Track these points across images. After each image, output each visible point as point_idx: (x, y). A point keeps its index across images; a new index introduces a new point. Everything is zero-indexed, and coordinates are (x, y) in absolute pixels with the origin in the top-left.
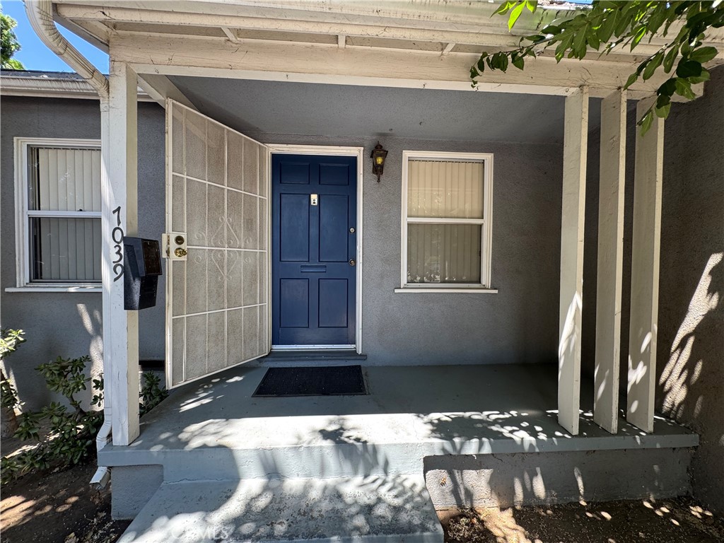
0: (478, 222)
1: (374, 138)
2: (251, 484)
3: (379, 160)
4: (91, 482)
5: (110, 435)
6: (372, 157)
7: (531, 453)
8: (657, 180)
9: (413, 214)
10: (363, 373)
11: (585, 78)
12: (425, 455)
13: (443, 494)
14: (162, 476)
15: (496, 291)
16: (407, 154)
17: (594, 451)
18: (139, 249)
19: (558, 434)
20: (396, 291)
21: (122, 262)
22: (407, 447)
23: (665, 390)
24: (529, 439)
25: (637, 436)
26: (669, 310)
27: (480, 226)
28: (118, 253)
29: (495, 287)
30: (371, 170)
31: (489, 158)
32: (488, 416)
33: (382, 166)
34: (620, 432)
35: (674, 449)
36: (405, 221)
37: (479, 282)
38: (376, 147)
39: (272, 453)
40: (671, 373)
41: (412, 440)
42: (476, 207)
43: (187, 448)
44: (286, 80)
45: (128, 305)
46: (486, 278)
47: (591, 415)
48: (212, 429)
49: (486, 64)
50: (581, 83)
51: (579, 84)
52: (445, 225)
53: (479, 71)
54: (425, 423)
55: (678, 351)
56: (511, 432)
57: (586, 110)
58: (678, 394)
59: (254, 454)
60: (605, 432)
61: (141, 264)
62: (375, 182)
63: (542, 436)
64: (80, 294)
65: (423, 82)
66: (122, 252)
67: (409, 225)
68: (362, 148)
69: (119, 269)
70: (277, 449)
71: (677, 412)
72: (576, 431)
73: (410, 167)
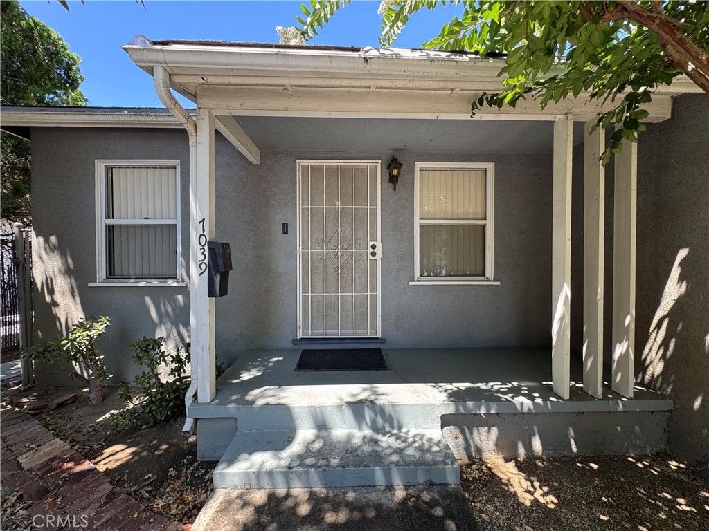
0: (482, 222)
1: (390, 152)
2: (305, 433)
3: (395, 172)
4: (183, 430)
5: (195, 396)
6: (388, 168)
7: (530, 413)
8: (632, 188)
9: (424, 217)
10: (383, 353)
11: (569, 106)
12: (442, 413)
13: (457, 446)
14: (237, 427)
15: (498, 283)
16: (418, 165)
17: (583, 413)
18: (219, 250)
19: (552, 399)
20: (411, 283)
21: (206, 261)
22: (427, 407)
23: (646, 365)
24: (528, 403)
25: (619, 401)
26: (647, 296)
27: (484, 226)
28: (203, 254)
29: (498, 279)
30: (388, 180)
31: (490, 167)
32: (492, 386)
33: (397, 177)
34: (605, 397)
35: (652, 412)
36: (417, 222)
37: (483, 275)
38: (392, 161)
39: (321, 410)
40: (651, 349)
41: (432, 401)
42: (480, 209)
43: (254, 405)
44: (328, 116)
45: (211, 294)
46: (490, 271)
47: (581, 385)
48: (270, 393)
49: (485, 101)
50: (567, 111)
51: (564, 112)
52: (452, 226)
53: (478, 106)
54: (440, 392)
55: (655, 331)
56: (512, 398)
57: (571, 133)
58: (657, 368)
59: (306, 410)
60: (593, 398)
61: (220, 262)
62: (392, 190)
63: (539, 401)
64: (147, 288)
65: (437, 115)
66: (206, 253)
67: (421, 226)
68: (380, 161)
69: (203, 266)
70: (325, 406)
71: (656, 383)
72: (567, 396)
73: (421, 176)
